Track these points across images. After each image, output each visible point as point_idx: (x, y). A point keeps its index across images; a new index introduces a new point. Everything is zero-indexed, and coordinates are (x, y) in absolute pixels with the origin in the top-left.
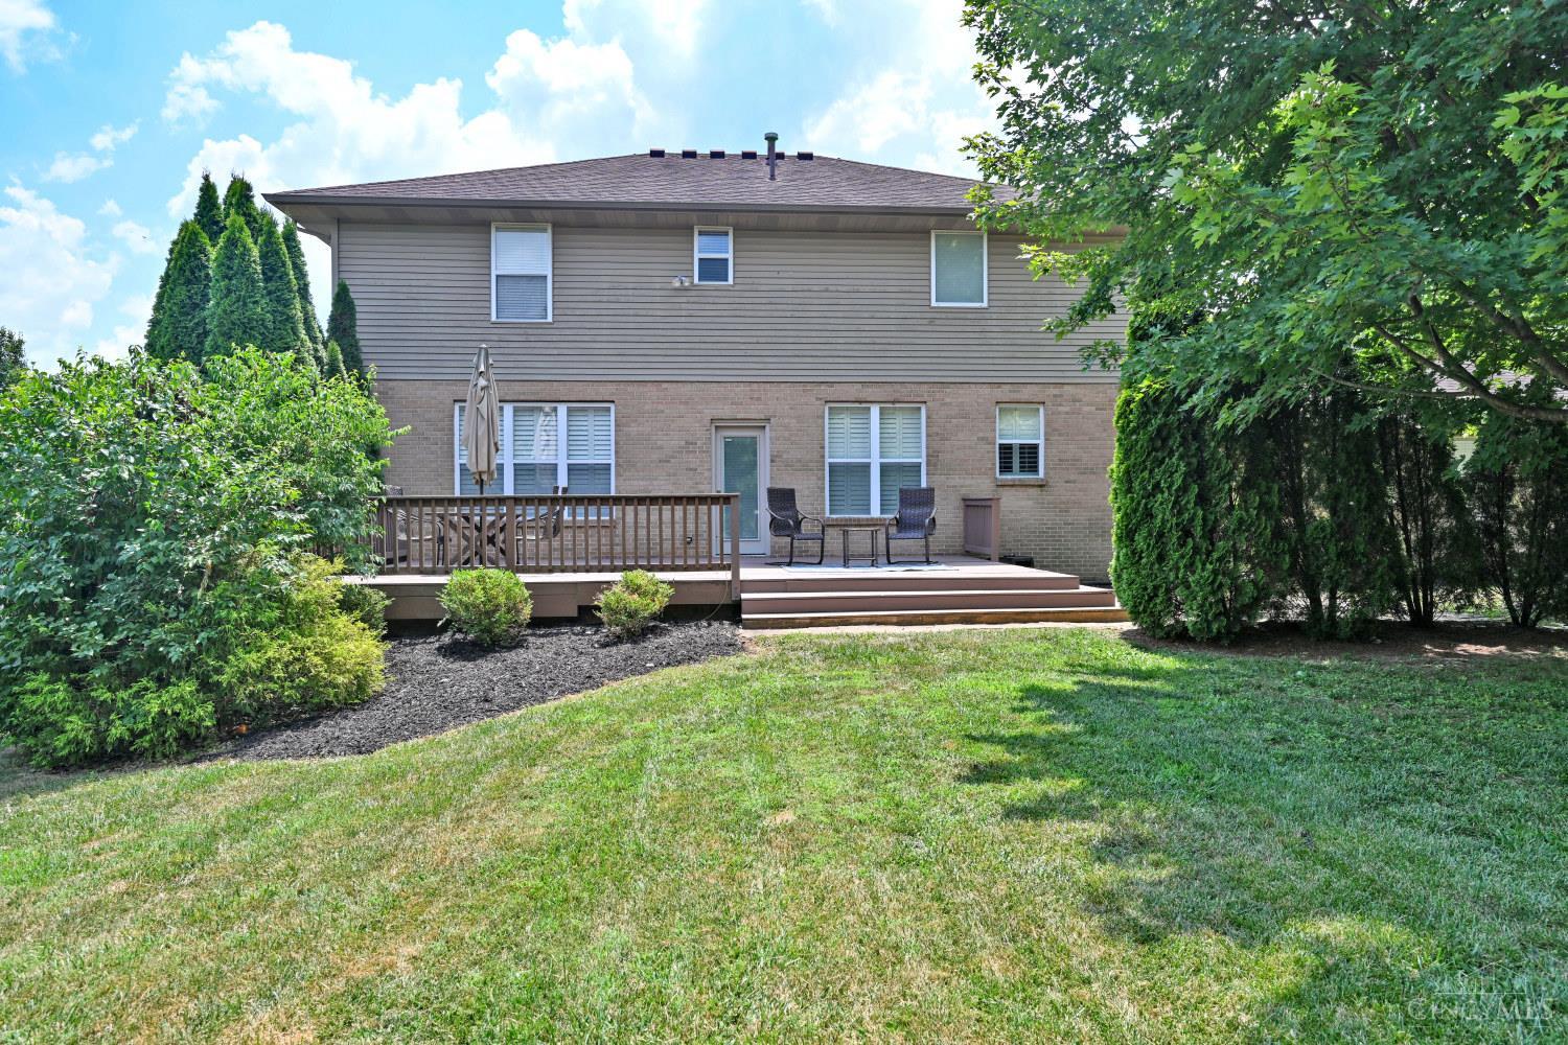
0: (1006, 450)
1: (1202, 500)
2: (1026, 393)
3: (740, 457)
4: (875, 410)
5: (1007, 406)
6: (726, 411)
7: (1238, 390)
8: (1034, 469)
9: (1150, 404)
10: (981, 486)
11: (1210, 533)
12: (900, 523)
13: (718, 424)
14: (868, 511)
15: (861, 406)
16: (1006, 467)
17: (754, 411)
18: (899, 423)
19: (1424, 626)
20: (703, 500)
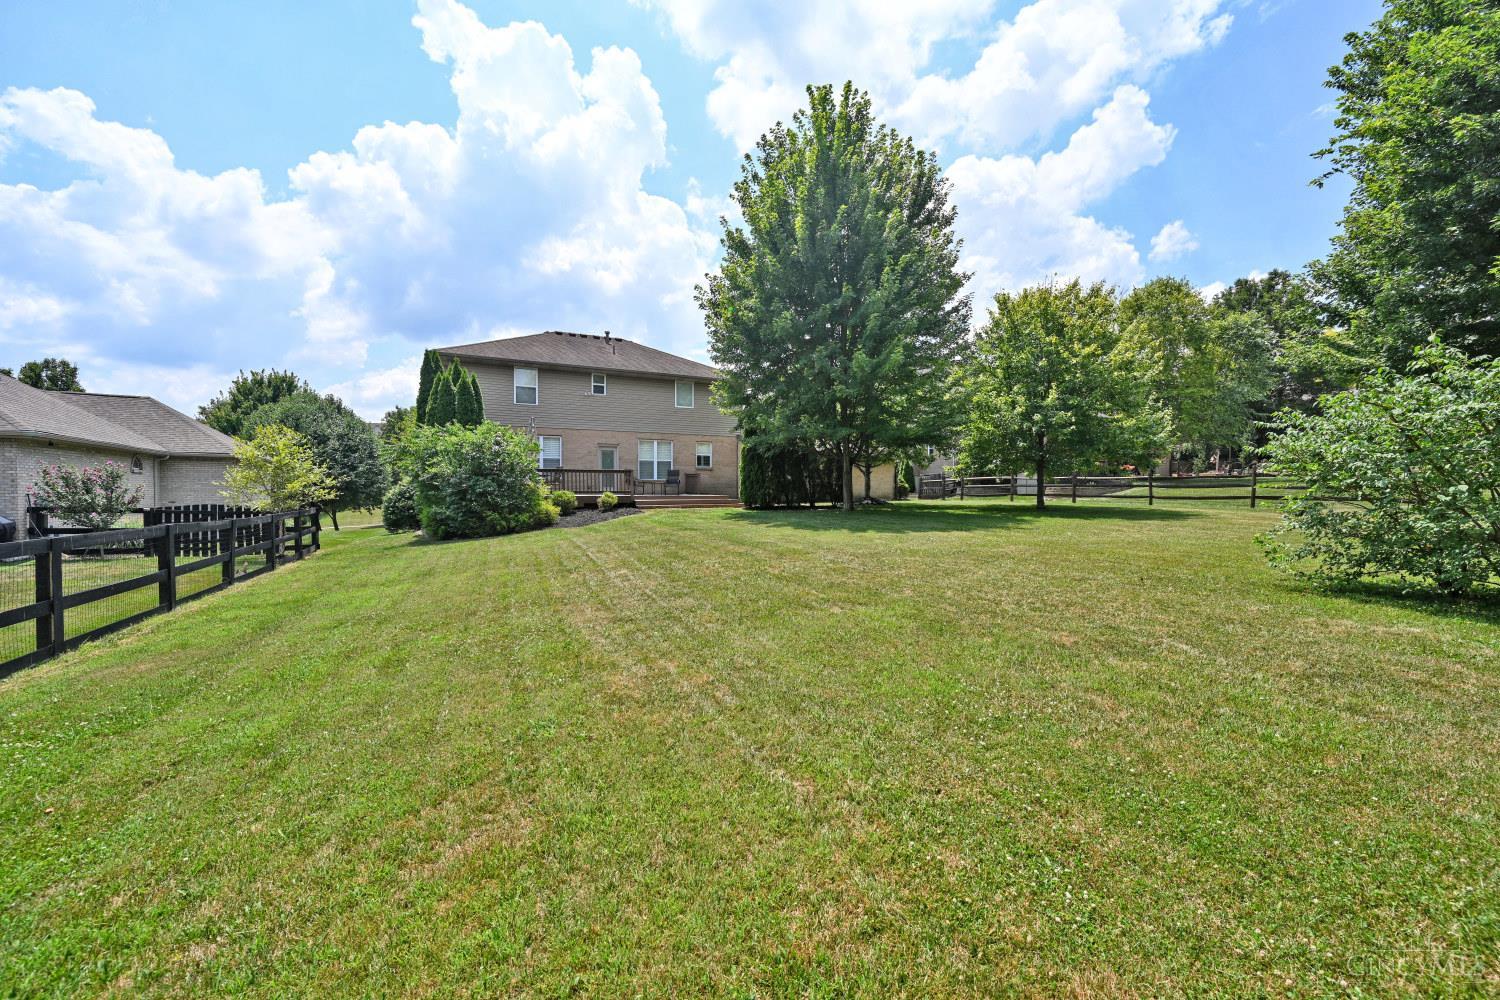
0: (699, 458)
1: (762, 473)
2: (706, 438)
3: (608, 457)
4: (655, 443)
5: (701, 443)
6: (603, 441)
7: (769, 450)
8: (708, 464)
9: (750, 450)
10: (692, 470)
11: (764, 481)
12: (668, 482)
13: (600, 445)
14: (652, 477)
15: (651, 440)
16: (699, 464)
17: (613, 441)
18: (664, 447)
19: (812, 506)
20: (595, 471)
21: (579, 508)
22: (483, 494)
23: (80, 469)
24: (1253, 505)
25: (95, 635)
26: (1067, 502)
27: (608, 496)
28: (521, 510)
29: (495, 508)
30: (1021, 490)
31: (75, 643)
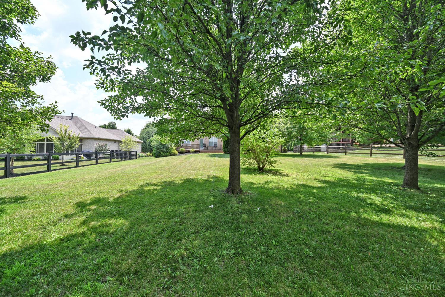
3: (202, 141)
10: (222, 144)
14: (212, 145)
21: (186, 152)
22: (161, 149)
23: (102, 143)
24: (371, 156)
25: (83, 166)
26: (312, 154)
27: (193, 150)
28: (167, 152)
29: (163, 151)
30: (322, 150)
31: (80, 166)
